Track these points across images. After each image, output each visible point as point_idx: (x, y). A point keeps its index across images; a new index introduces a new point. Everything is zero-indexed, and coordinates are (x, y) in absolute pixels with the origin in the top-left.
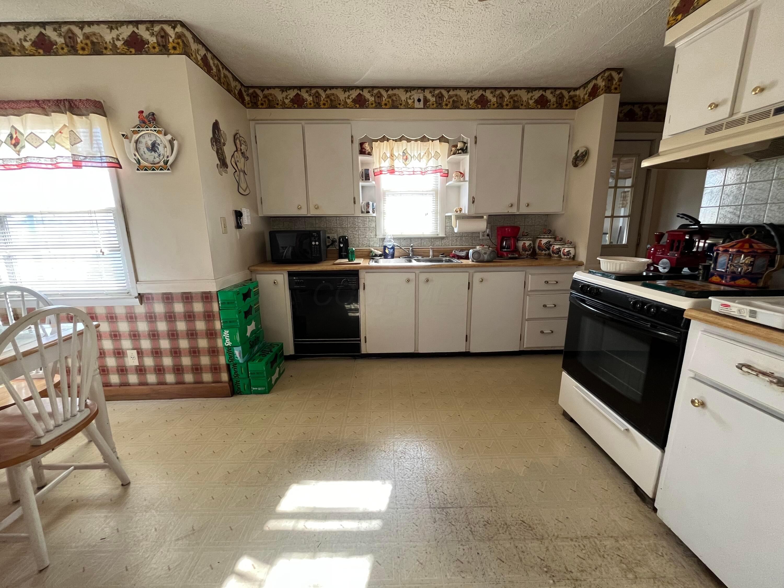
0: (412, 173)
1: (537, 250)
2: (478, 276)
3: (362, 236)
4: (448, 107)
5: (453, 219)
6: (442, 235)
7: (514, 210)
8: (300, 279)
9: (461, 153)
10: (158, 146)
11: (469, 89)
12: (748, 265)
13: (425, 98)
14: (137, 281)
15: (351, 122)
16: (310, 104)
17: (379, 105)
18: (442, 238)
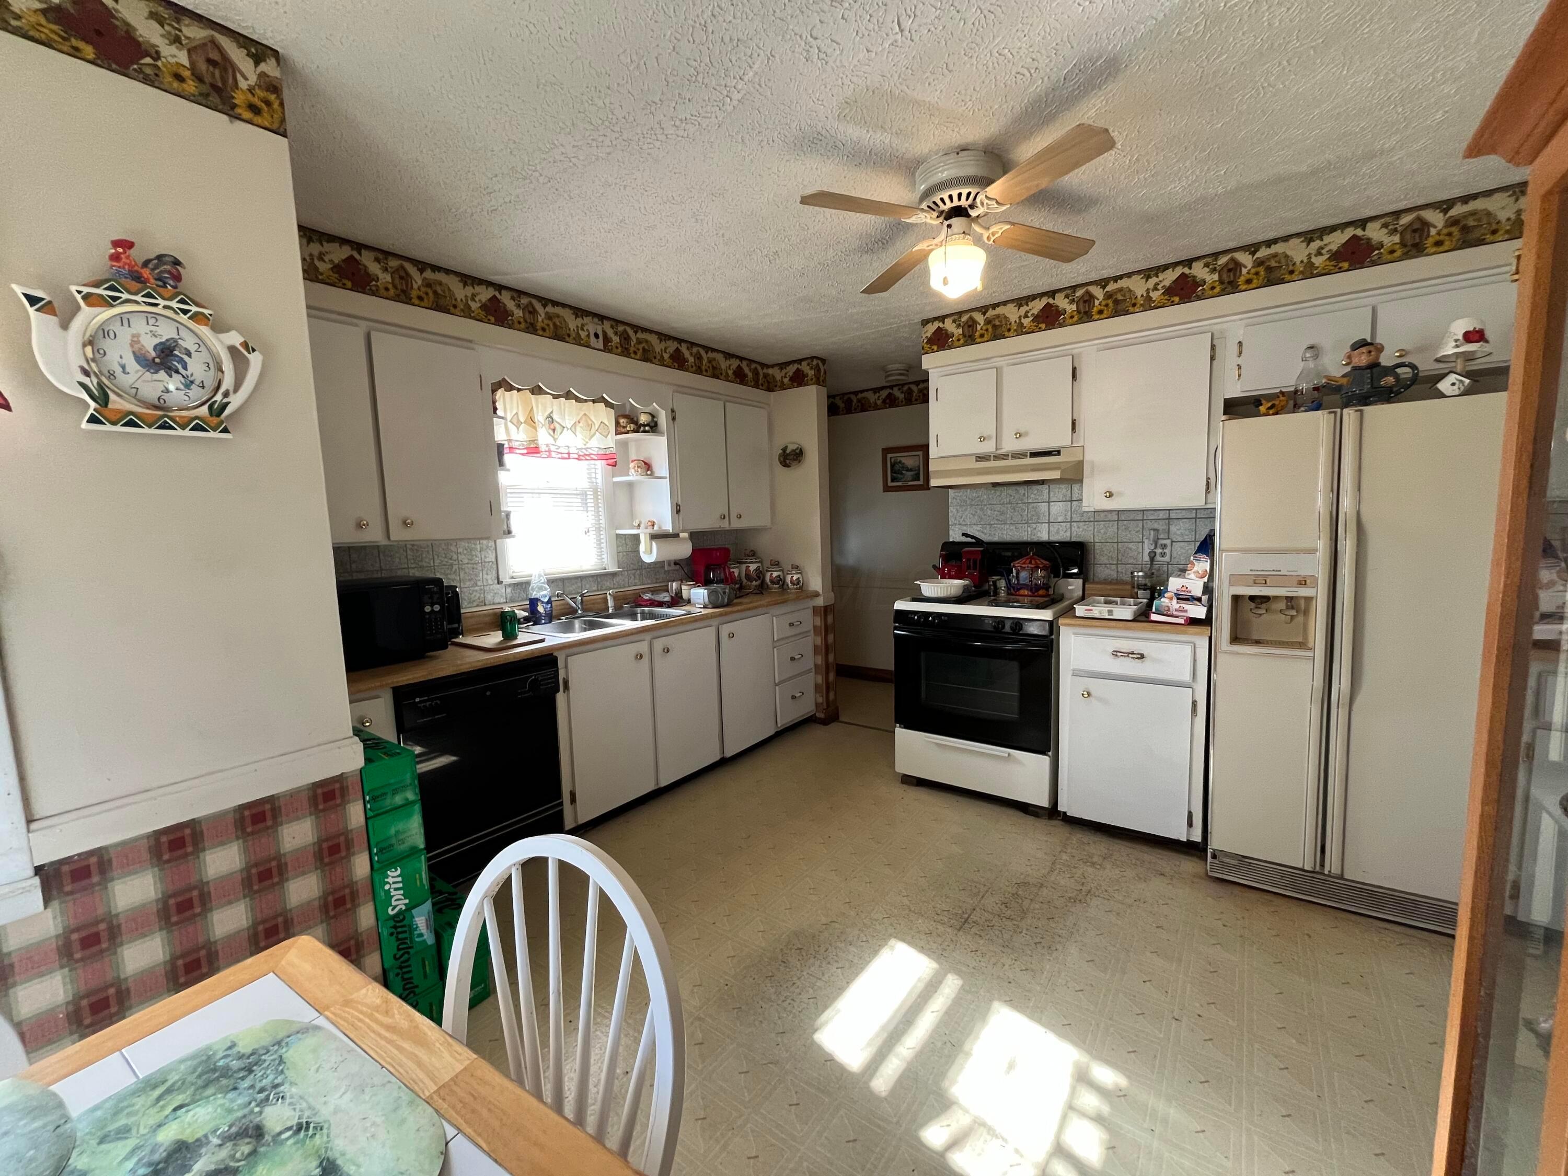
0: (566, 456)
1: (745, 581)
2: (725, 630)
3: (468, 584)
4: (638, 357)
5: (644, 539)
6: (612, 568)
7: (725, 525)
8: (432, 700)
9: (648, 432)
10: (186, 358)
11: (664, 337)
12: (1044, 577)
13: (605, 334)
14: (30, 821)
15: (476, 346)
16: (387, 289)
17: (531, 328)
18: (614, 574)
